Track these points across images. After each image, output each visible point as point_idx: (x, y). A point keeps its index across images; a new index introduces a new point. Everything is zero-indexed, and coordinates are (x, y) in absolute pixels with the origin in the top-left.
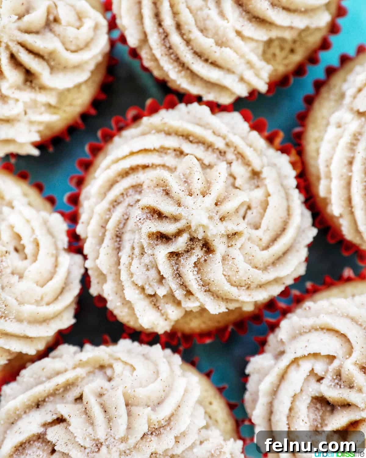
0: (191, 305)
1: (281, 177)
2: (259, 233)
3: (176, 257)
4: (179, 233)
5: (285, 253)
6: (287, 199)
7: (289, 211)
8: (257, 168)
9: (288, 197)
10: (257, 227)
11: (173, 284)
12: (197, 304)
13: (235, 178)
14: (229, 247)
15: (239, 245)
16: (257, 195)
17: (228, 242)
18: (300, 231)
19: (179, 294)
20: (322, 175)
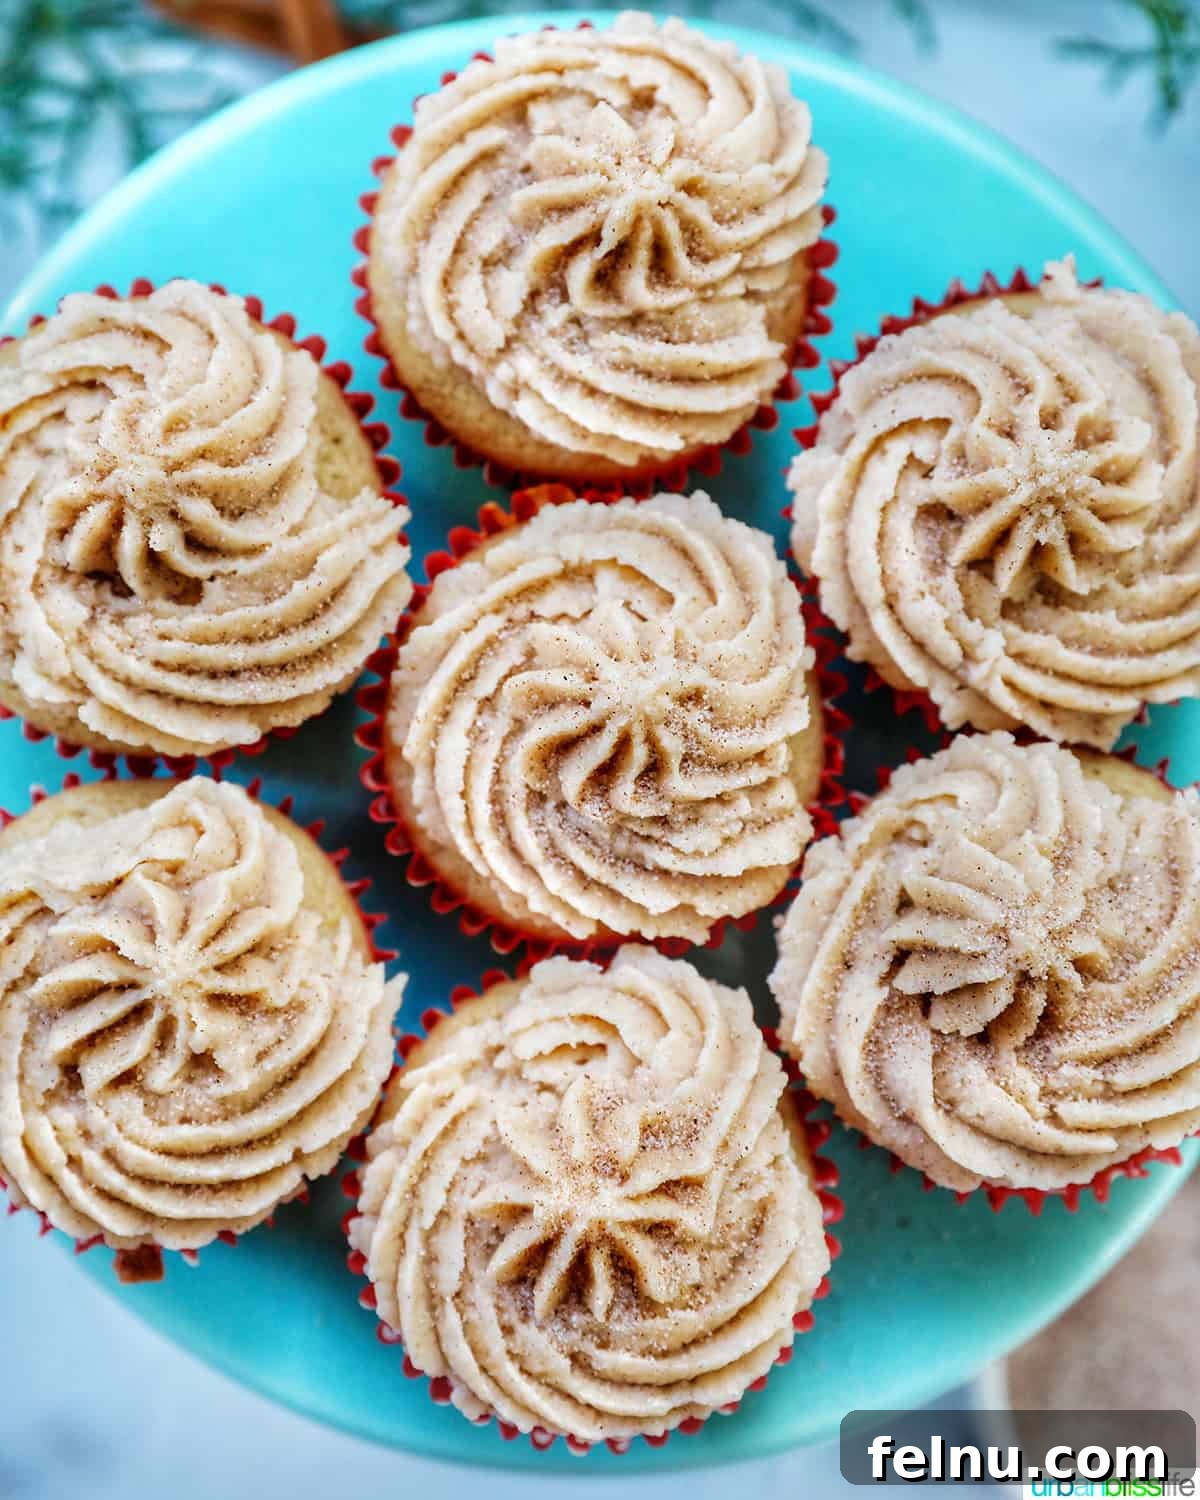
0: (782, 758)
1: (583, 526)
2: (681, 599)
3: (690, 762)
4: (651, 741)
5: (729, 562)
6: (629, 528)
7: (655, 532)
8: (559, 567)
9: (626, 526)
10: (669, 599)
11: (736, 781)
12: (783, 748)
13: (564, 615)
14: (695, 661)
15: (698, 643)
16: (606, 580)
17: (686, 658)
18: (692, 523)
19: (756, 775)
20: (599, 451)
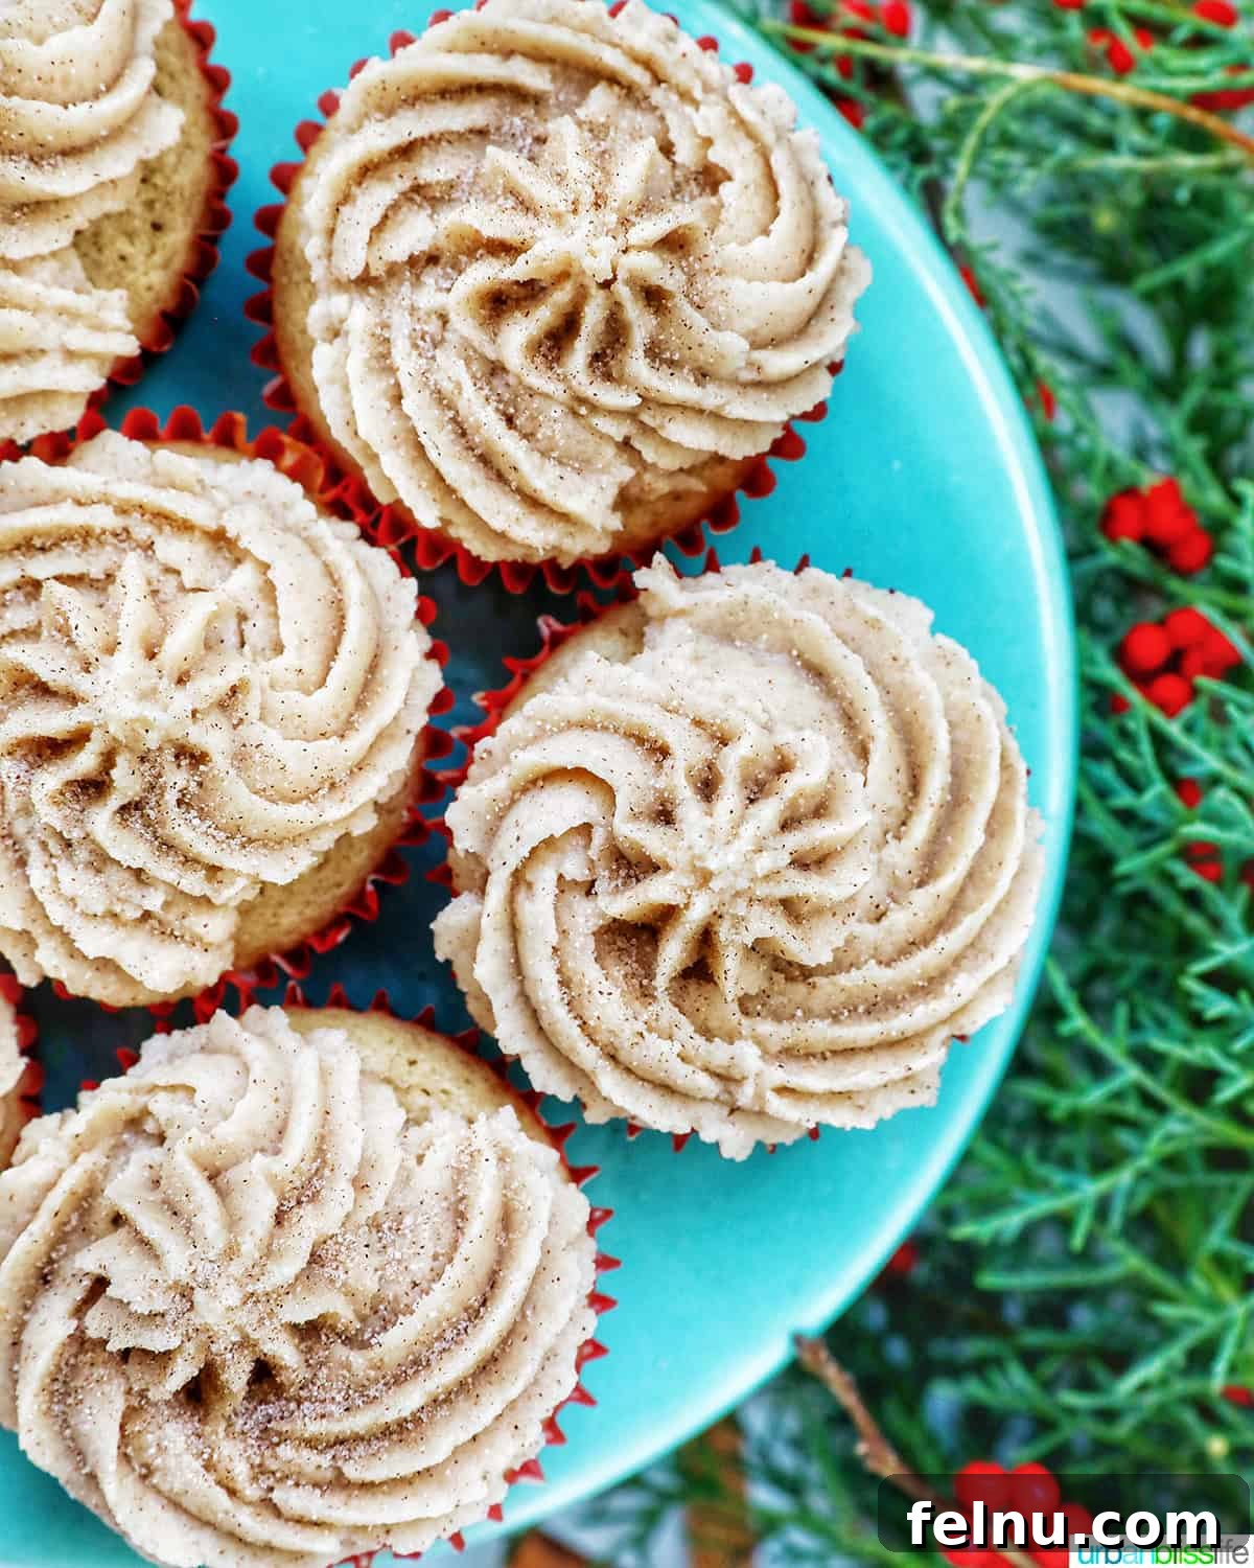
0: (233, 892)
1: (274, 513)
2: (289, 658)
3: (138, 813)
4: (108, 760)
5: (373, 668)
6: (315, 552)
7: (329, 572)
8: (213, 526)
9: (314, 547)
10: (279, 648)
11: (165, 870)
12: (241, 882)
13: (178, 573)
14: (235, 727)
15: (255, 713)
16: (243, 579)
17: (230, 718)
18: (376, 601)
19: (194, 883)
20: (360, 460)
